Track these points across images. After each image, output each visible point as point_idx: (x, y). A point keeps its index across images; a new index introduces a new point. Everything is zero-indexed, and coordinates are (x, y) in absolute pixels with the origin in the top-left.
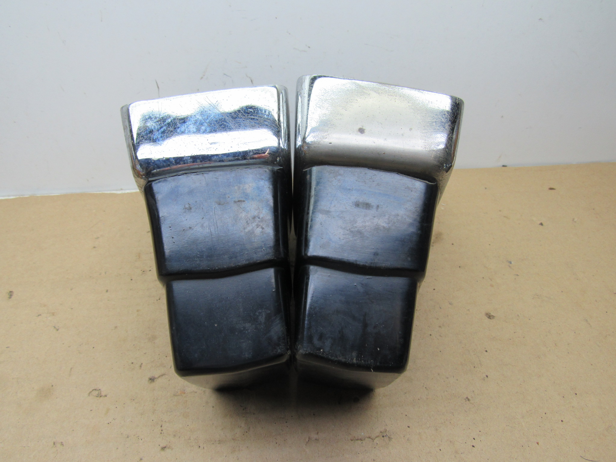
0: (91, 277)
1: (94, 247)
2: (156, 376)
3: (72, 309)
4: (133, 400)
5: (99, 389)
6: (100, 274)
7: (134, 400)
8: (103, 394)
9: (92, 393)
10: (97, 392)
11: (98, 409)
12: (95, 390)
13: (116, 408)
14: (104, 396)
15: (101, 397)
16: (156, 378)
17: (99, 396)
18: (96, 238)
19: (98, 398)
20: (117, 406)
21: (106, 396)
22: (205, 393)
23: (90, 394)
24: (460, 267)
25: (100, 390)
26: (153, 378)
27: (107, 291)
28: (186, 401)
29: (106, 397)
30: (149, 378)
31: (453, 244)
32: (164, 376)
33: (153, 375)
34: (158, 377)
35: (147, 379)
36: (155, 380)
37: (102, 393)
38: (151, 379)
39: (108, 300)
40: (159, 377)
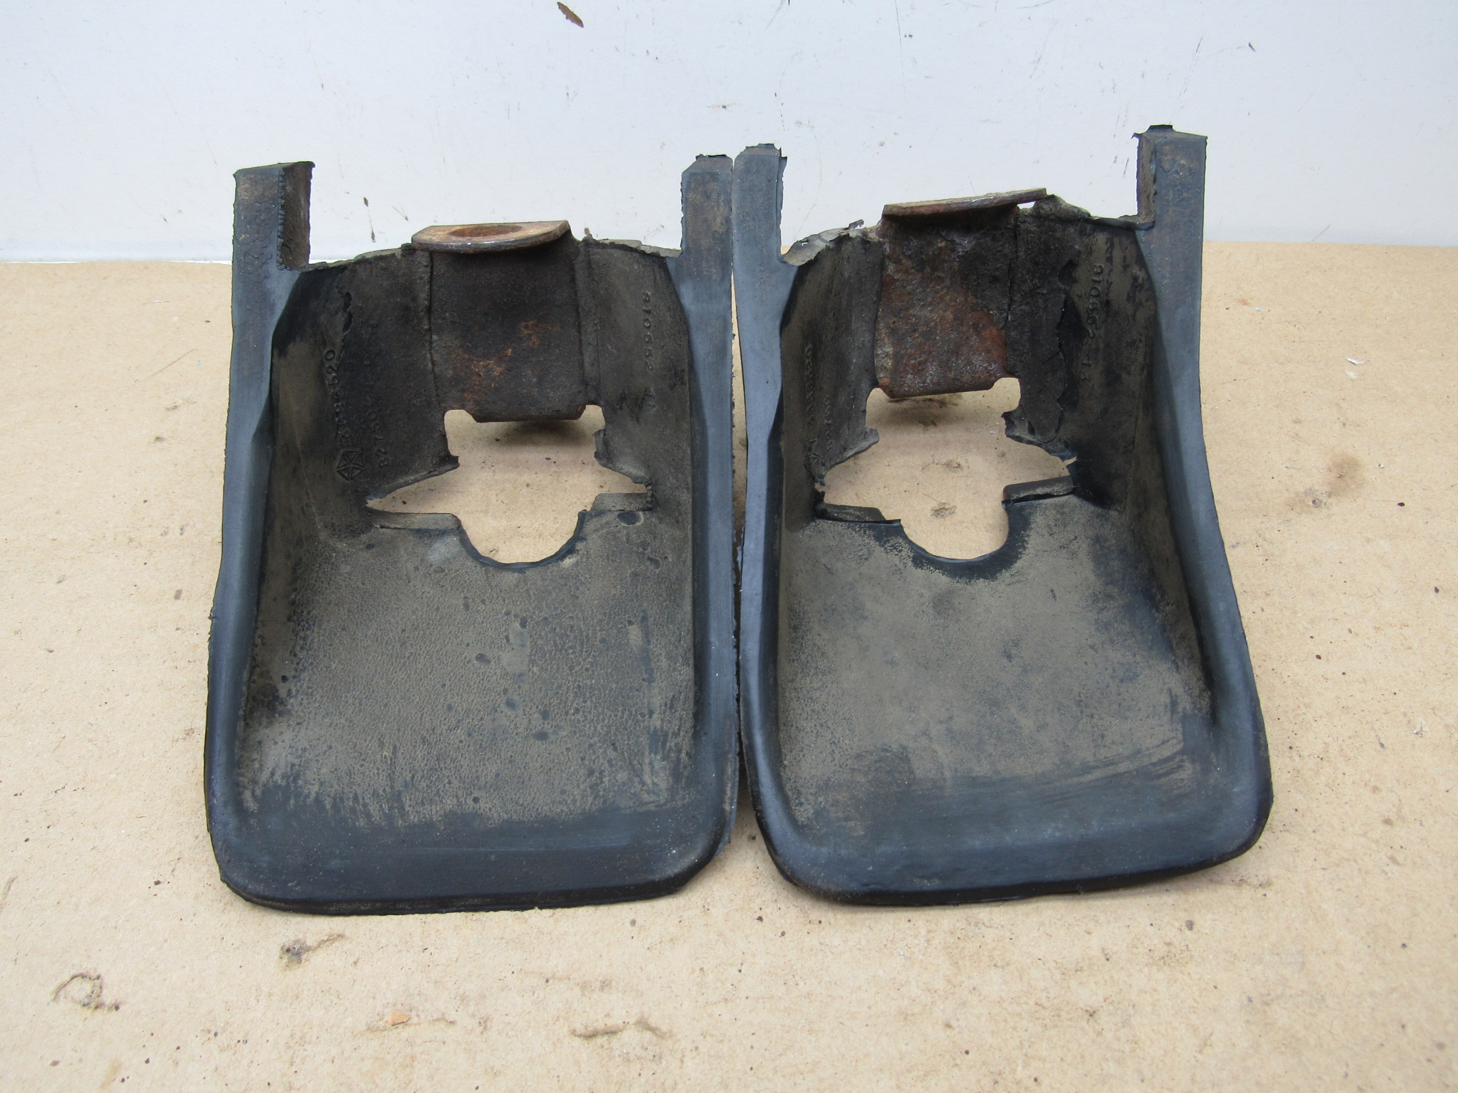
0: (131, 540)
1: (158, 439)
2: (309, 943)
3: (51, 652)
4: (212, 1035)
5: (97, 973)
6: (165, 533)
7: (216, 1034)
8: (108, 998)
9: (68, 988)
10: (87, 987)
11: (81, 1060)
12: (83, 976)
13: (147, 1061)
14: (110, 1009)
15: (97, 1007)
16: (308, 949)
17: (93, 1005)
18: (168, 409)
19: (88, 1012)
20: (150, 1055)
21: (117, 1008)
22: (485, 1028)
23: (62, 993)
24: (1437, 590)
25: (98, 977)
26: (297, 946)
27: (178, 595)
28: (413, 1058)
29: (114, 1012)
30: (282, 949)
31: (1402, 504)
32: (337, 944)
33: (301, 936)
34: (315, 944)
35: (276, 951)
36: (304, 957)
37: (105, 991)
38: (288, 950)
39: (177, 629)
40: (321, 944)
